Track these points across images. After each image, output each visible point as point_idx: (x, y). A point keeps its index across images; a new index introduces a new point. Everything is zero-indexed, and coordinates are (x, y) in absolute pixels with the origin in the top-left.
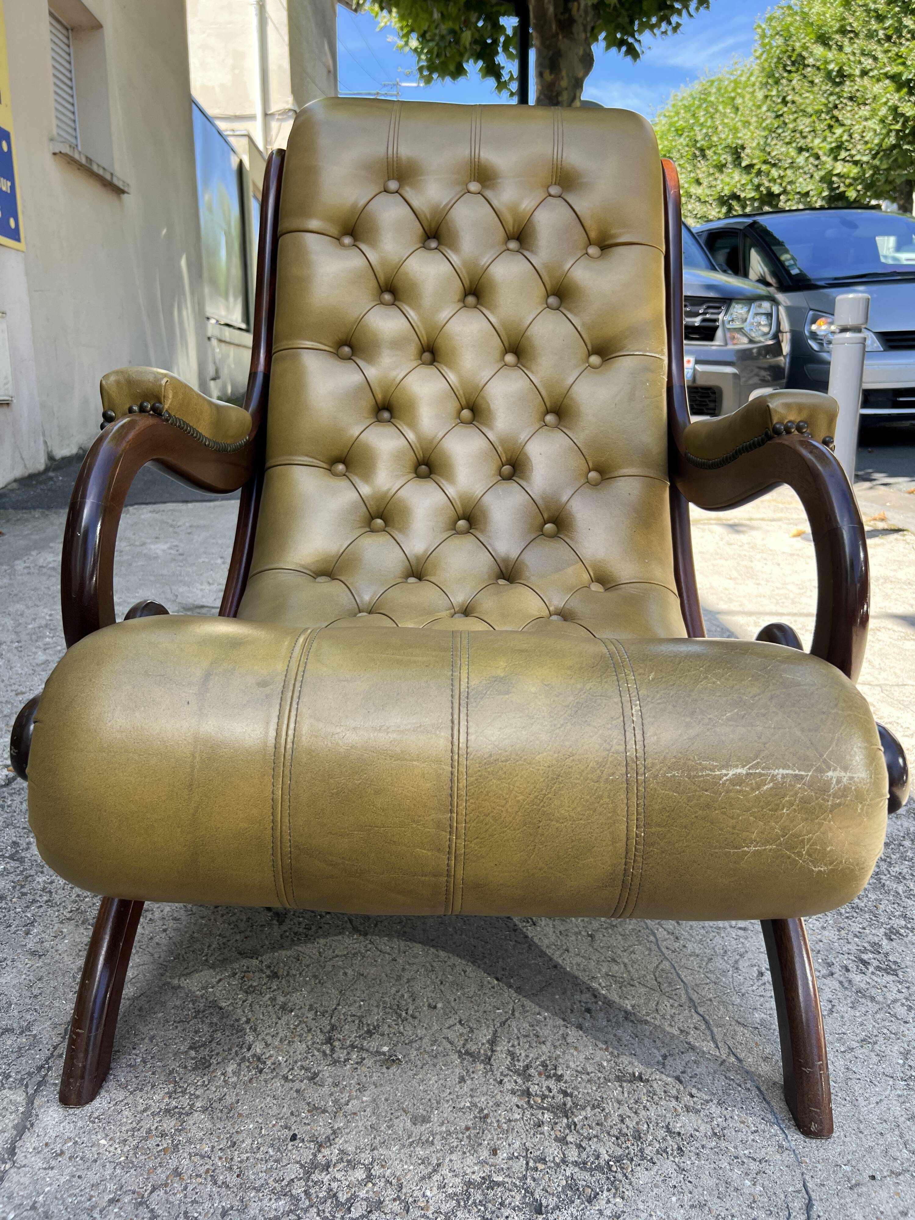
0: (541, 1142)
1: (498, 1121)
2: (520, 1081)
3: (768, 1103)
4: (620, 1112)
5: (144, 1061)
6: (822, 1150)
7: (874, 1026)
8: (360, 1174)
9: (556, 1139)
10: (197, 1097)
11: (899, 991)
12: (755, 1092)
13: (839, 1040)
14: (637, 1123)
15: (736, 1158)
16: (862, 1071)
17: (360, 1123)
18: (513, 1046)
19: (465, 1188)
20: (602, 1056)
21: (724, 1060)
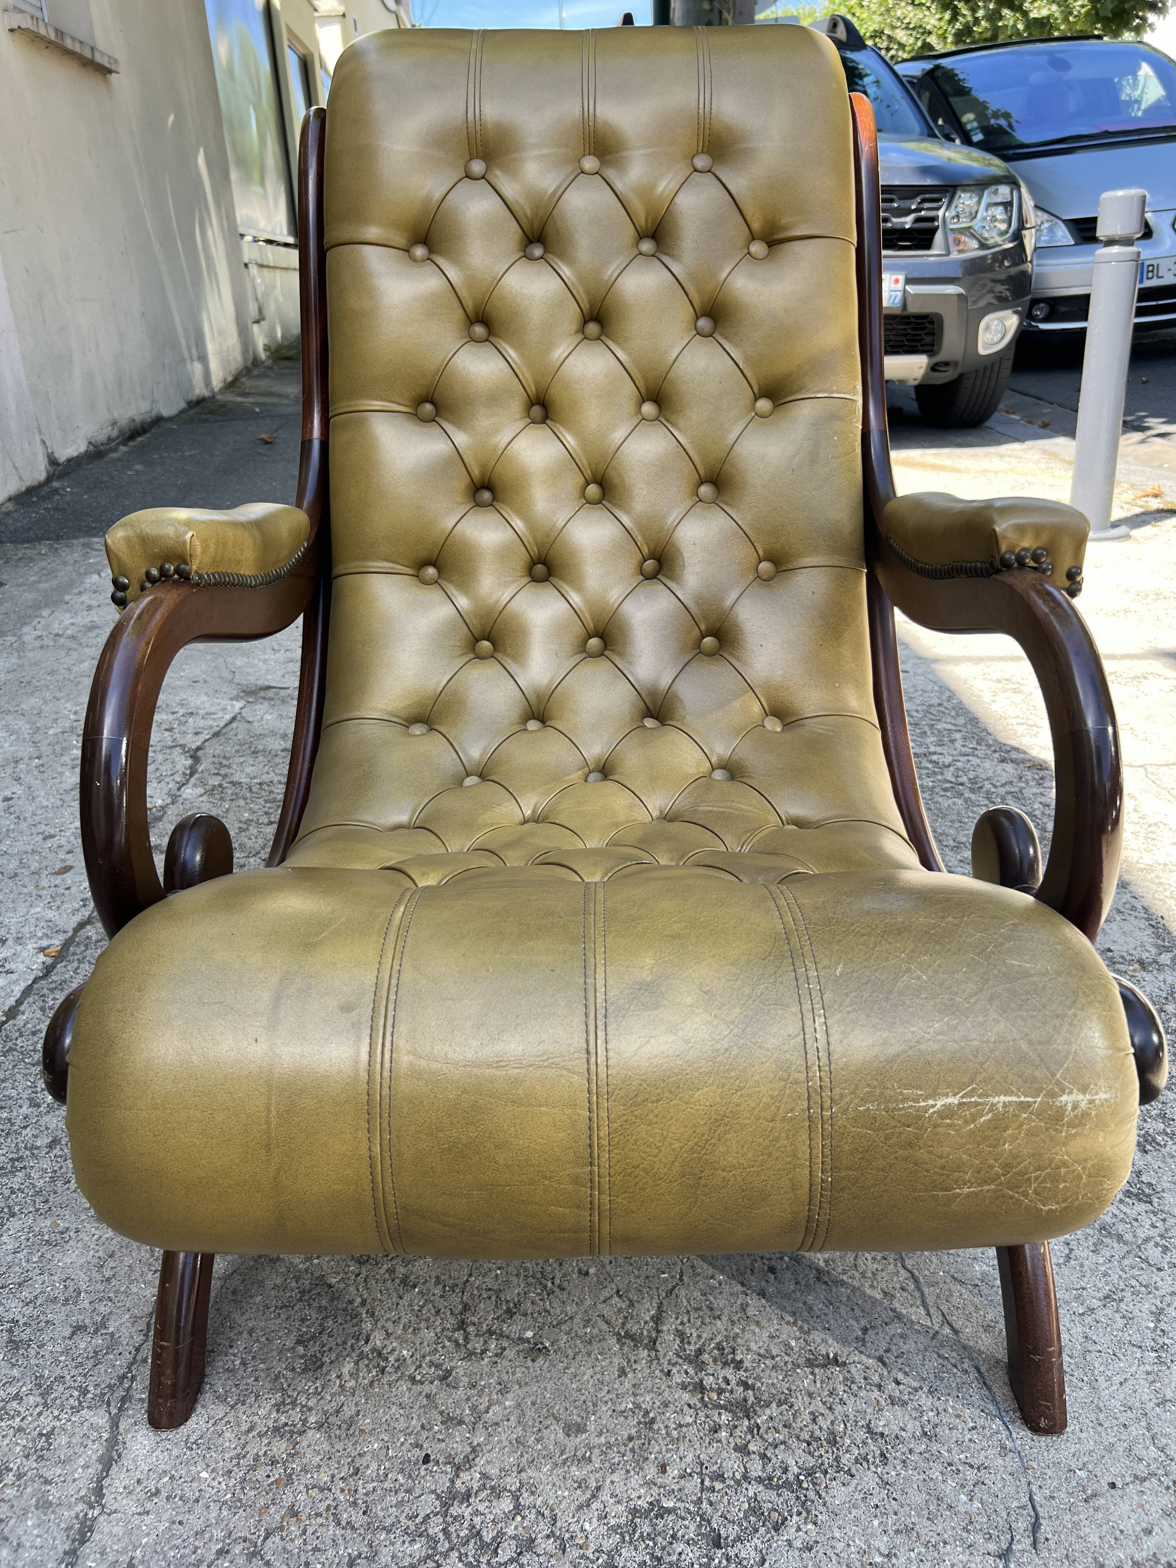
0: (718, 1453)
1: (666, 1427)
2: (691, 1371)
3: (989, 1389)
4: (812, 1408)
5: (244, 1364)
6: (1053, 1451)
7: (1120, 1277)
8: (506, 1504)
9: (737, 1449)
10: (310, 1409)
11: (1154, 1226)
12: (973, 1374)
13: (1077, 1298)
14: (832, 1423)
15: (950, 1464)
16: (1103, 1339)
17: (504, 1436)
18: (682, 1323)
19: (630, 1517)
20: (790, 1333)
21: (937, 1332)
